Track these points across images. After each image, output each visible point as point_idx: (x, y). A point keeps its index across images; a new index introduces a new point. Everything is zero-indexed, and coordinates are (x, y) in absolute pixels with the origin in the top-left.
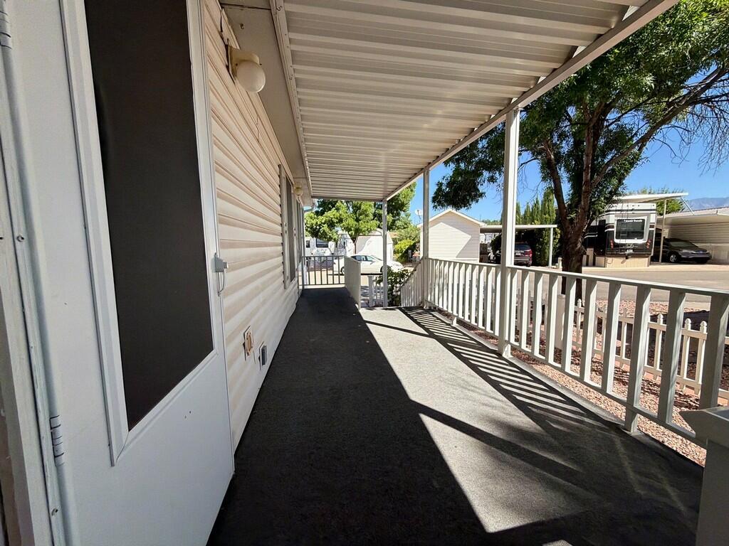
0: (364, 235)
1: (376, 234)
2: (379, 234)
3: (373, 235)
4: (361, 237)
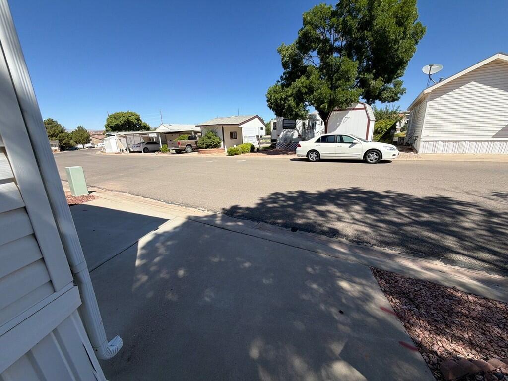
0: (342, 109)
1: (357, 107)
2: (362, 106)
3: (353, 109)
4: (336, 112)
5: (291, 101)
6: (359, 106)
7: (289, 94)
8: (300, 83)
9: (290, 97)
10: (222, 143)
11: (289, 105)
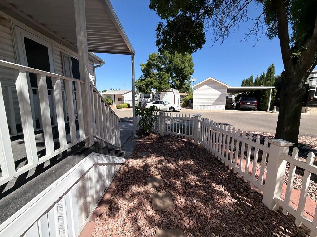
1: (170, 91)
2: (172, 91)
3: (169, 91)
4: (163, 92)
5: (144, 87)
6: (171, 90)
7: (144, 84)
8: (148, 80)
9: (144, 85)
10: (114, 103)
11: (144, 88)
